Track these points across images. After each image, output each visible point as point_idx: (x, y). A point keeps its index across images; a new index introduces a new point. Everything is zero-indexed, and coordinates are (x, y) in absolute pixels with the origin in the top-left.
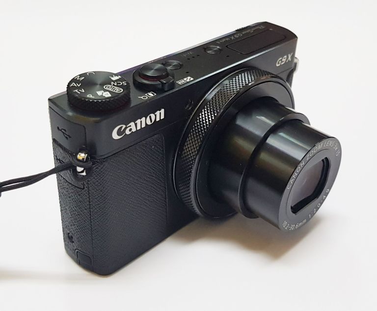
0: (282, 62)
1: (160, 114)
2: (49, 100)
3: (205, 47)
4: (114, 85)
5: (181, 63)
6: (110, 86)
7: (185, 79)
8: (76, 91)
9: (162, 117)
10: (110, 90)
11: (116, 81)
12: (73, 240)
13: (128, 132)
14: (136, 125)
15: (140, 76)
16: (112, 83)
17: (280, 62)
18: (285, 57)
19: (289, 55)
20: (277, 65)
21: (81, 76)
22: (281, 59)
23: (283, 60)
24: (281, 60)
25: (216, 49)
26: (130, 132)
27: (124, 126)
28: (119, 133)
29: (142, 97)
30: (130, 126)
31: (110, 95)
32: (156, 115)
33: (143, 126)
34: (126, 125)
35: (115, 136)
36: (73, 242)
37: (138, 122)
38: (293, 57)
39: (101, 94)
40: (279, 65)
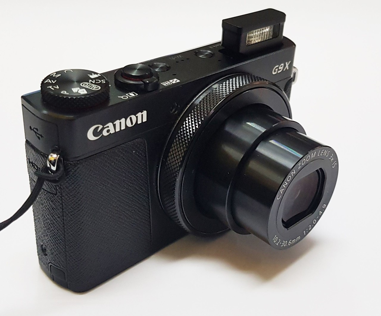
0: (279, 70)
1: (142, 117)
2: (23, 97)
3: (196, 52)
4: (91, 83)
5: (168, 66)
6: (87, 83)
7: (171, 81)
8: (50, 87)
9: (145, 120)
10: (87, 87)
11: (95, 79)
12: (47, 253)
13: (105, 133)
14: (114, 126)
15: (122, 76)
16: (90, 81)
17: (277, 70)
18: (283, 65)
19: (286, 63)
20: (274, 73)
21: (57, 73)
22: (277, 66)
23: (280, 68)
24: (278, 68)
25: (207, 53)
26: (108, 134)
27: (101, 127)
28: (95, 133)
29: (122, 97)
30: (108, 127)
31: (85, 92)
32: (137, 117)
33: (123, 127)
34: (103, 125)
35: (91, 136)
36: (46, 255)
37: (117, 122)
38: (291, 65)
39: (76, 91)
40: (276, 73)
